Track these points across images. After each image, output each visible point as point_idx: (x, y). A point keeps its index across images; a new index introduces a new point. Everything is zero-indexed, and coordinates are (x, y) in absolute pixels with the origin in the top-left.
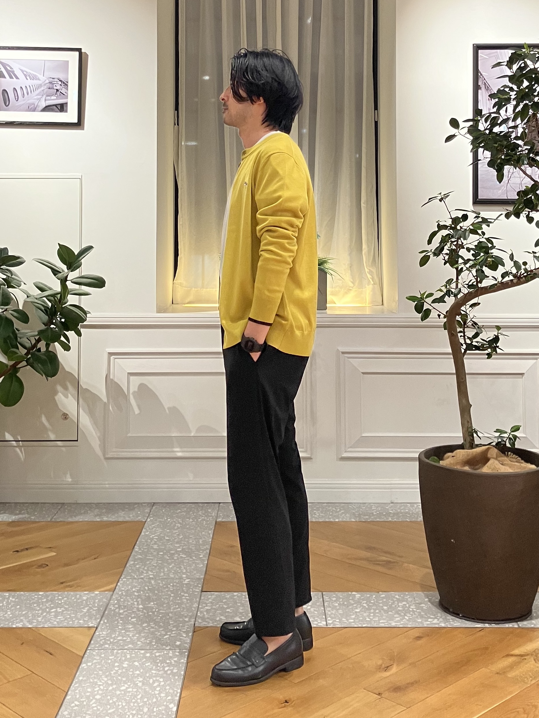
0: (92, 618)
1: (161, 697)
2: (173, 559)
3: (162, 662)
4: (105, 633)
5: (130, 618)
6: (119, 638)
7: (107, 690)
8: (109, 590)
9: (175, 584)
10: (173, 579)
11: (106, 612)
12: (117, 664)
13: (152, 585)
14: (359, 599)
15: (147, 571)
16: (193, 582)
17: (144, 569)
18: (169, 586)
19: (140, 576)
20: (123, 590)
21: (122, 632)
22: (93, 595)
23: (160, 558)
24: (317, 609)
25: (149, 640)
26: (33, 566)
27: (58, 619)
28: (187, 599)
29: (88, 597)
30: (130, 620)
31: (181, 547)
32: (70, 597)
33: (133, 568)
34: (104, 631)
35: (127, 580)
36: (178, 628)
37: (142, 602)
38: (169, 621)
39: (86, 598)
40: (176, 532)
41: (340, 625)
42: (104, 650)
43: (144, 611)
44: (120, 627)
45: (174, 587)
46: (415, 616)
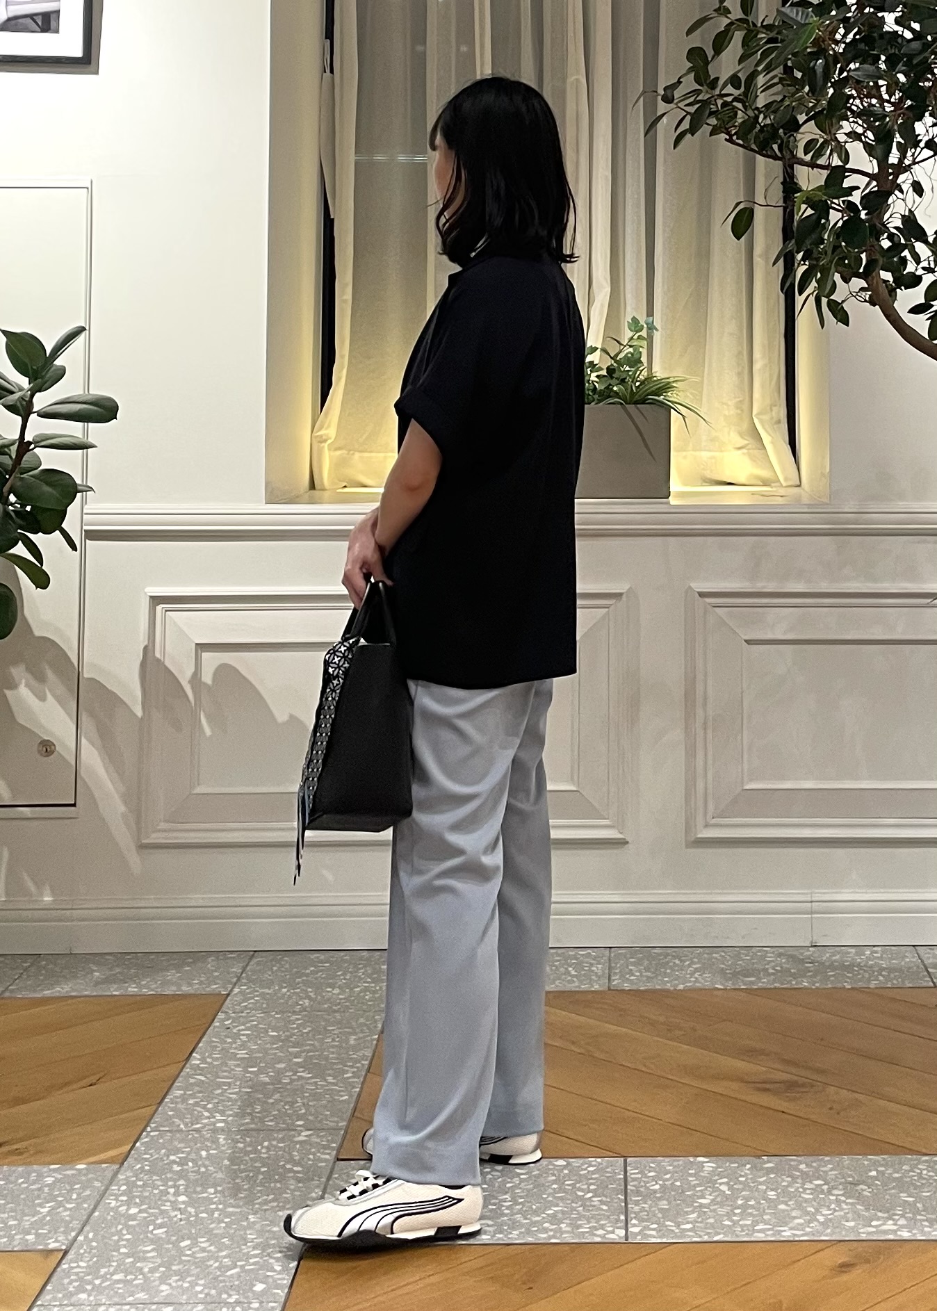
0: (59, 1228)
2: (279, 1083)
4: (85, 1265)
6: (116, 1277)
8: (110, 1161)
9: (274, 1143)
10: (272, 1130)
11: (96, 1214)
13: (218, 1146)
14: (712, 1173)
15: (215, 1110)
16: (318, 1136)
17: (204, 1107)
18: (259, 1148)
19: (192, 1125)
20: (146, 1160)
21: (128, 1260)
22: (70, 1173)
24: (608, 1200)
25: (189, 1279)
28: (298, 1180)
29: (60, 1176)
30: (151, 1232)
31: (303, 1054)
32: (12, 1179)
33: (179, 1106)
34: (81, 1261)
35: (160, 1136)
36: (263, 1250)
37: (187, 1187)
38: (245, 1234)
39: (53, 1179)
40: (298, 1019)
41: (660, 1237)
42: (71, 1305)
43: (189, 1208)
44: (123, 1250)
45: (270, 1150)
46: (842, 1213)
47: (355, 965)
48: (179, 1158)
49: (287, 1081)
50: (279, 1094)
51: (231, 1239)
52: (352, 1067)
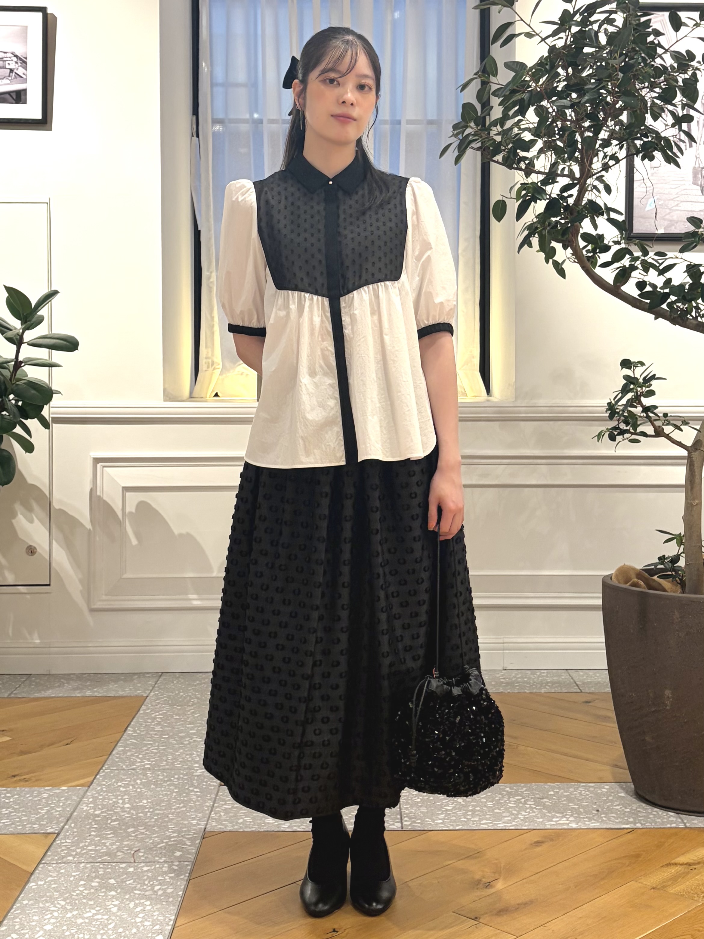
0: (52, 821)
1: (144, 926)
2: (182, 744)
3: (150, 879)
4: (70, 841)
6: (89, 848)
7: (63, 918)
8: (82, 785)
9: (181, 776)
10: (179, 769)
11: (75, 814)
12: (82, 883)
13: (147, 778)
15: (143, 759)
17: (137, 757)
18: (172, 779)
19: (130, 766)
20: (104, 785)
21: (96, 839)
22: (58, 791)
23: (162, 743)
28: (198, 796)
29: (51, 794)
30: (110, 824)
32: (23, 794)
33: (122, 756)
34: (68, 839)
35: (111, 772)
36: (179, 833)
37: (130, 799)
38: (167, 825)
39: (48, 795)
40: (191, 709)
41: (423, 827)
42: (65, 863)
43: (132, 811)
44: (93, 833)
45: (179, 780)
46: (534, 814)
49: (186, 742)
50: (182, 750)
51: (158, 827)
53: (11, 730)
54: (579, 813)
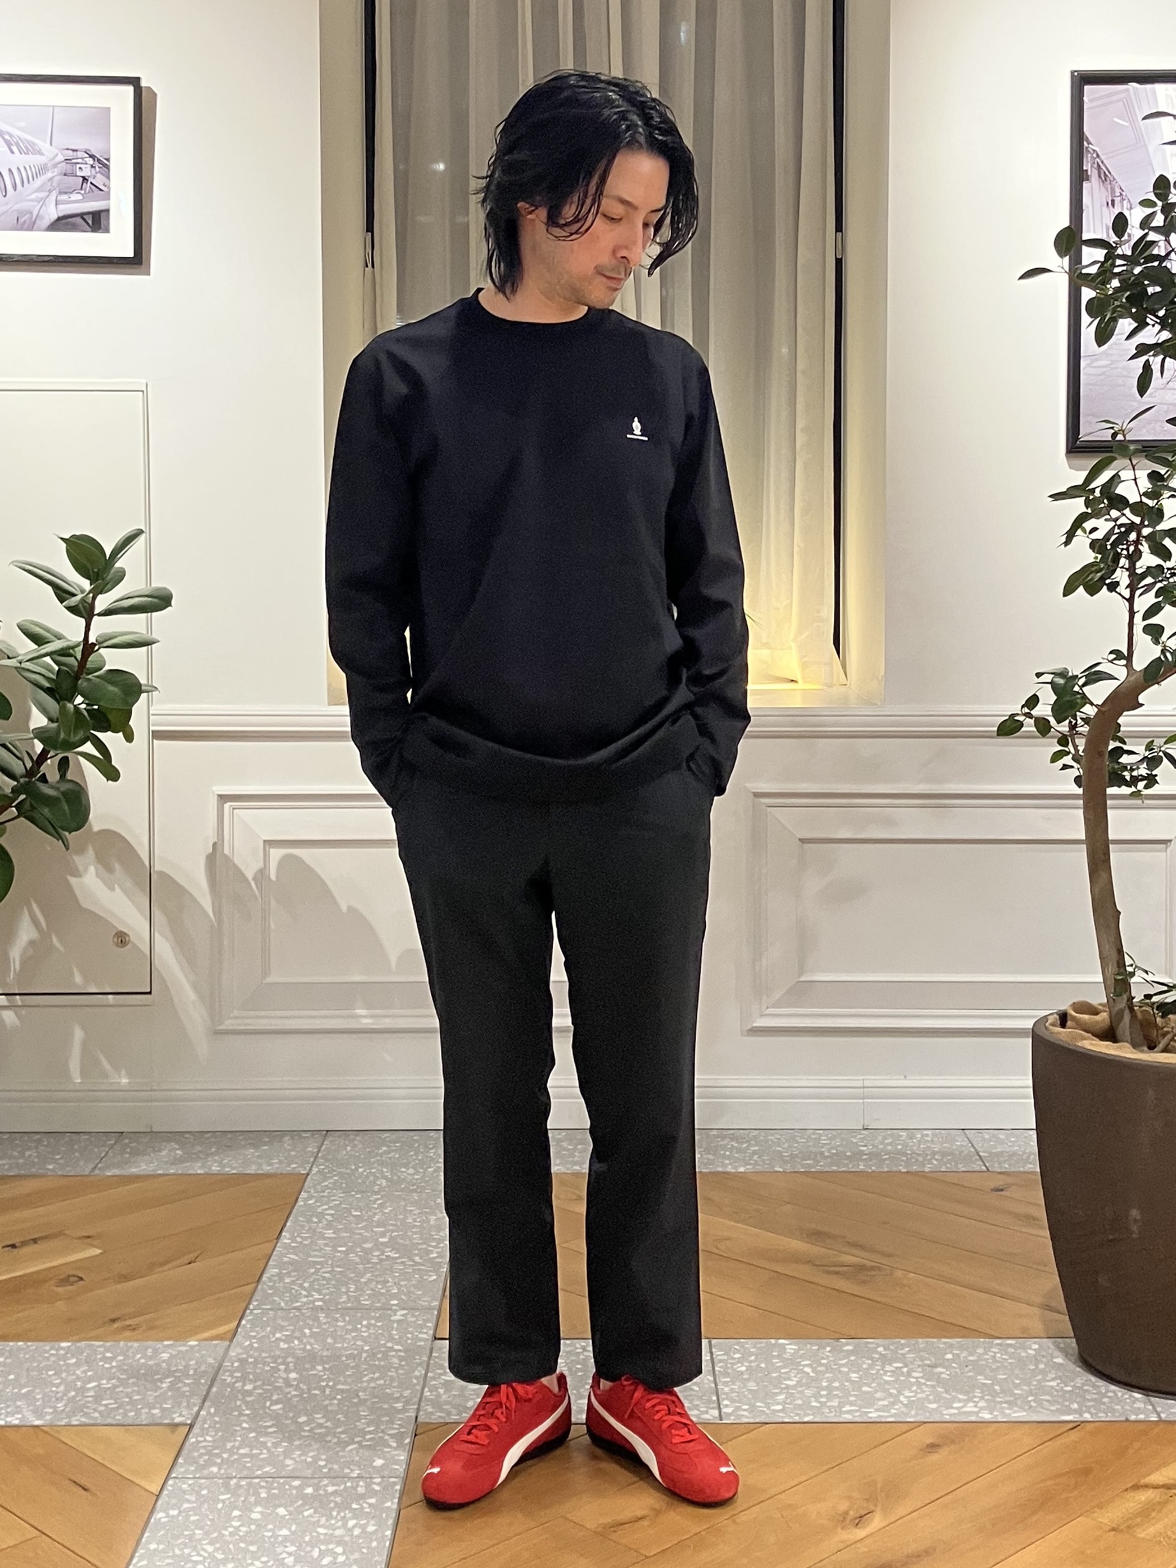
0: (181, 1402)
2: (369, 1263)
3: (340, 1507)
4: (211, 1439)
5: (268, 1403)
6: (242, 1451)
8: (220, 1337)
9: (373, 1322)
10: (368, 1309)
11: (214, 1389)
12: (236, 1513)
13: (320, 1324)
14: (795, 1355)
15: (310, 1290)
16: (413, 1316)
17: (301, 1286)
18: (359, 1326)
19: (292, 1303)
20: (254, 1337)
21: (251, 1435)
22: (183, 1349)
23: (339, 1261)
25: (311, 1454)
26: (46, 1281)
27: (101, 1405)
28: (401, 1359)
29: (174, 1353)
30: (269, 1408)
31: (388, 1234)
32: (130, 1353)
33: (277, 1285)
34: (207, 1435)
35: (263, 1314)
36: (377, 1427)
37: (295, 1363)
38: (358, 1411)
39: (169, 1355)
40: (378, 1199)
41: (753, 1418)
42: (206, 1478)
43: (301, 1385)
44: (245, 1425)
45: (369, 1329)
46: (924, 1395)
47: (426, 1146)
48: (283, 1335)
49: (375, 1260)
50: (369, 1275)
51: (345, 1416)
52: (436, 1247)
53: (99, 1236)
54: (995, 1394)
